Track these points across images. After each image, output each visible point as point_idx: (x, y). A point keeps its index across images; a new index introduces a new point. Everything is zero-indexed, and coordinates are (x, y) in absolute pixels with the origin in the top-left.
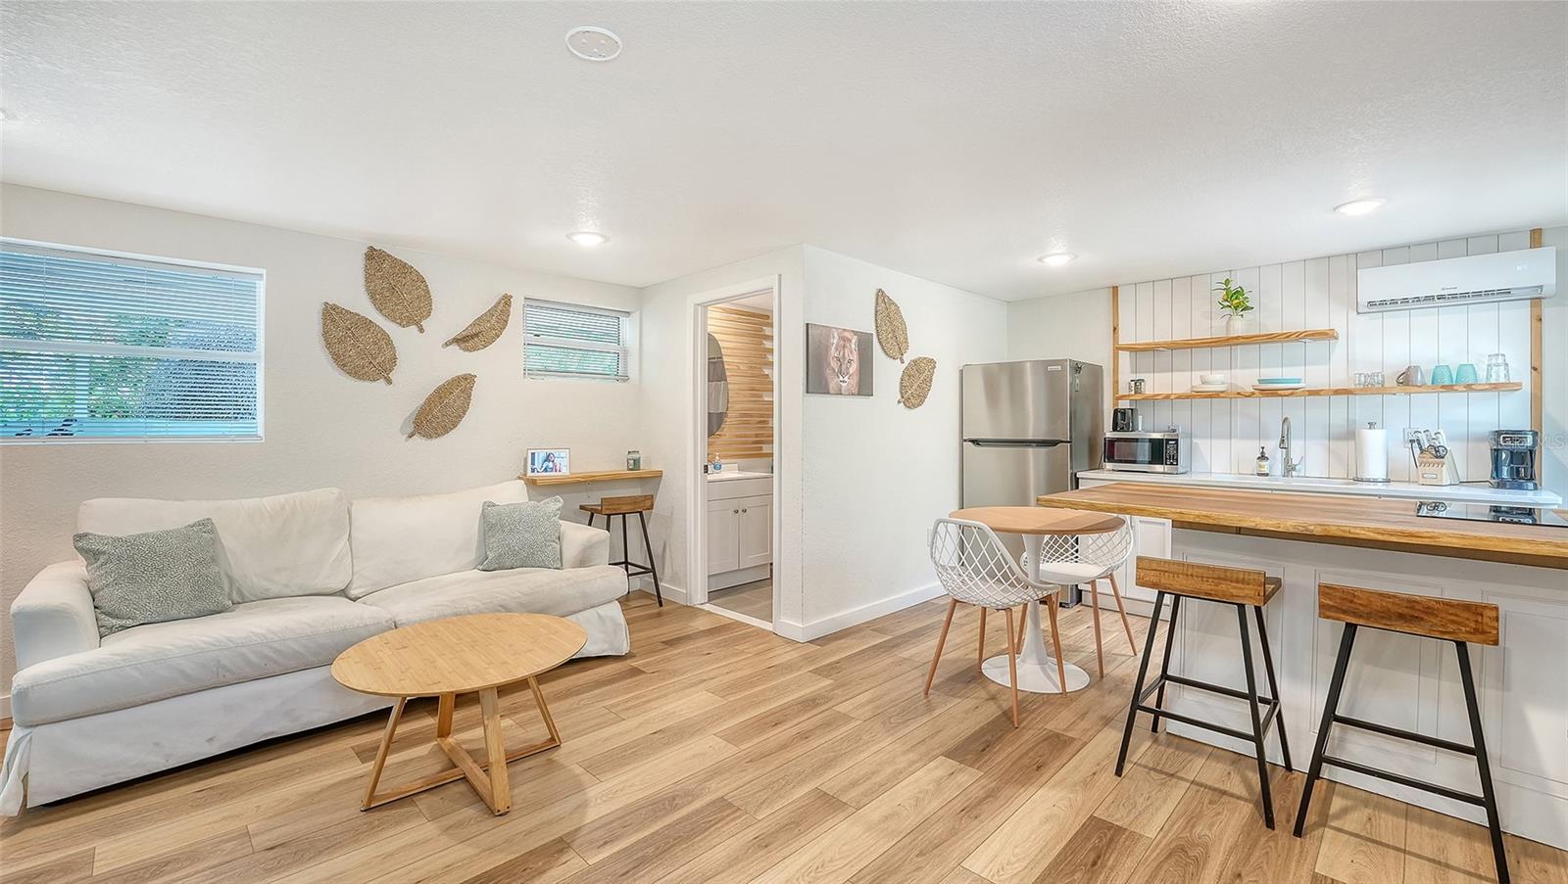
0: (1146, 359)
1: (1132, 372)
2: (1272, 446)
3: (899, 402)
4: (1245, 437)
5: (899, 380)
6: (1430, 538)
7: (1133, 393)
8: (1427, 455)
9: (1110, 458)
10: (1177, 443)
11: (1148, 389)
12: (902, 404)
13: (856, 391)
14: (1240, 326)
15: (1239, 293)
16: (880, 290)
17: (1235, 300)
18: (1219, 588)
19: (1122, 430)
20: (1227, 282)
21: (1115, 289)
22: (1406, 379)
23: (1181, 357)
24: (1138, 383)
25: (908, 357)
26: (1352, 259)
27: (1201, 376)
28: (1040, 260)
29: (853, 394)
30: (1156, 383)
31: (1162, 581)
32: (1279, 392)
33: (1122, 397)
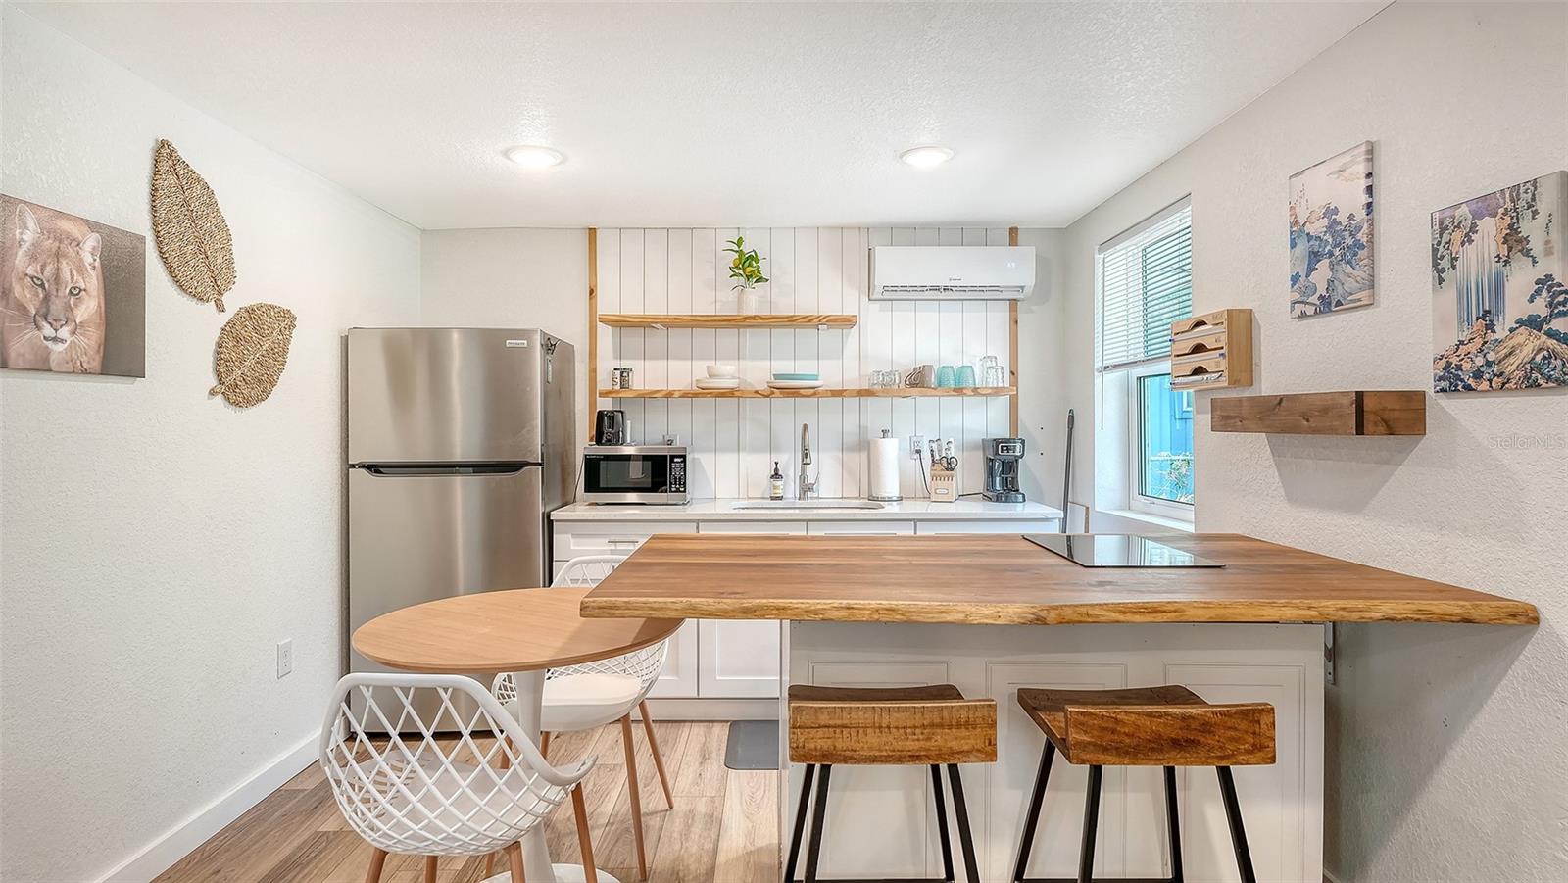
0: (634, 339)
1: (615, 358)
2: (789, 462)
3: (212, 393)
4: (754, 449)
5: (213, 347)
6: (1175, 611)
7: (618, 387)
8: (939, 467)
9: (592, 485)
10: (684, 461)
11: (637, 383)
12: (219, 398)
13: (96, 364)
14: (754, 301)
15: (753, 258)
16: (163, 144)
17: (747, 267)
18: (933, 743)
19: (609, 442)
20: (740, 242)
21: (592, 232)
22: (918, 380)
23: (679, 338)
24: (624, 373)
25: (236, 300)
26: (864, 233)
27: (708, 367)
28: (506, 153)
29: (85, 372)
30: (648, 375)
31: (839, 746)
32: (801, 391)
33: (604, 394)
